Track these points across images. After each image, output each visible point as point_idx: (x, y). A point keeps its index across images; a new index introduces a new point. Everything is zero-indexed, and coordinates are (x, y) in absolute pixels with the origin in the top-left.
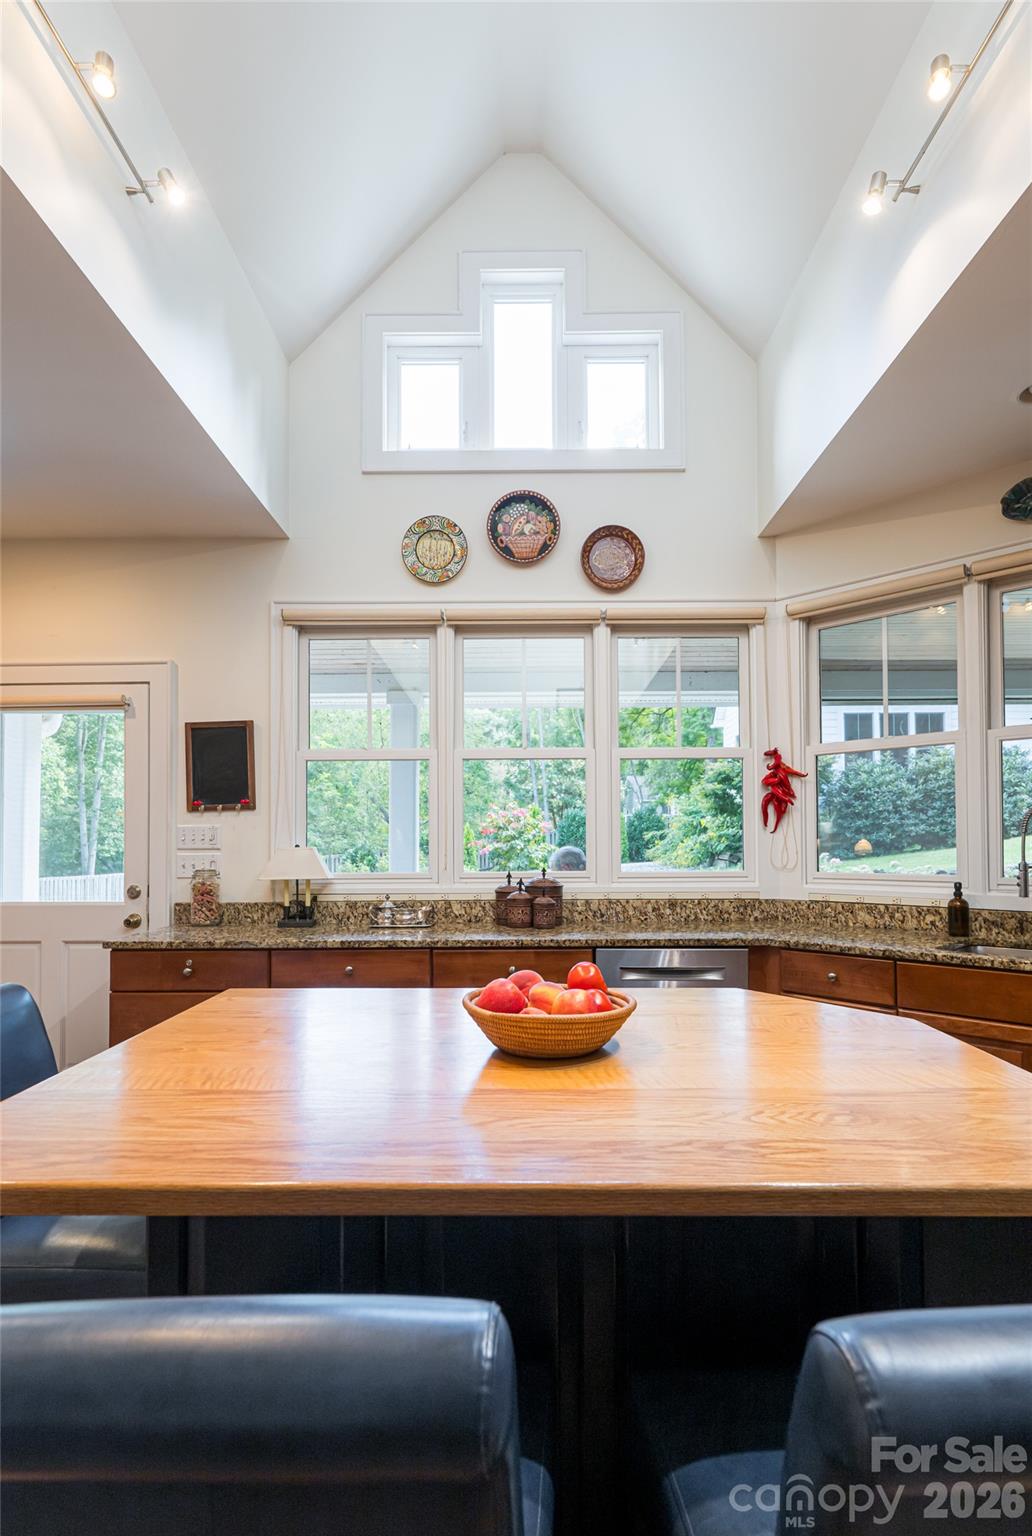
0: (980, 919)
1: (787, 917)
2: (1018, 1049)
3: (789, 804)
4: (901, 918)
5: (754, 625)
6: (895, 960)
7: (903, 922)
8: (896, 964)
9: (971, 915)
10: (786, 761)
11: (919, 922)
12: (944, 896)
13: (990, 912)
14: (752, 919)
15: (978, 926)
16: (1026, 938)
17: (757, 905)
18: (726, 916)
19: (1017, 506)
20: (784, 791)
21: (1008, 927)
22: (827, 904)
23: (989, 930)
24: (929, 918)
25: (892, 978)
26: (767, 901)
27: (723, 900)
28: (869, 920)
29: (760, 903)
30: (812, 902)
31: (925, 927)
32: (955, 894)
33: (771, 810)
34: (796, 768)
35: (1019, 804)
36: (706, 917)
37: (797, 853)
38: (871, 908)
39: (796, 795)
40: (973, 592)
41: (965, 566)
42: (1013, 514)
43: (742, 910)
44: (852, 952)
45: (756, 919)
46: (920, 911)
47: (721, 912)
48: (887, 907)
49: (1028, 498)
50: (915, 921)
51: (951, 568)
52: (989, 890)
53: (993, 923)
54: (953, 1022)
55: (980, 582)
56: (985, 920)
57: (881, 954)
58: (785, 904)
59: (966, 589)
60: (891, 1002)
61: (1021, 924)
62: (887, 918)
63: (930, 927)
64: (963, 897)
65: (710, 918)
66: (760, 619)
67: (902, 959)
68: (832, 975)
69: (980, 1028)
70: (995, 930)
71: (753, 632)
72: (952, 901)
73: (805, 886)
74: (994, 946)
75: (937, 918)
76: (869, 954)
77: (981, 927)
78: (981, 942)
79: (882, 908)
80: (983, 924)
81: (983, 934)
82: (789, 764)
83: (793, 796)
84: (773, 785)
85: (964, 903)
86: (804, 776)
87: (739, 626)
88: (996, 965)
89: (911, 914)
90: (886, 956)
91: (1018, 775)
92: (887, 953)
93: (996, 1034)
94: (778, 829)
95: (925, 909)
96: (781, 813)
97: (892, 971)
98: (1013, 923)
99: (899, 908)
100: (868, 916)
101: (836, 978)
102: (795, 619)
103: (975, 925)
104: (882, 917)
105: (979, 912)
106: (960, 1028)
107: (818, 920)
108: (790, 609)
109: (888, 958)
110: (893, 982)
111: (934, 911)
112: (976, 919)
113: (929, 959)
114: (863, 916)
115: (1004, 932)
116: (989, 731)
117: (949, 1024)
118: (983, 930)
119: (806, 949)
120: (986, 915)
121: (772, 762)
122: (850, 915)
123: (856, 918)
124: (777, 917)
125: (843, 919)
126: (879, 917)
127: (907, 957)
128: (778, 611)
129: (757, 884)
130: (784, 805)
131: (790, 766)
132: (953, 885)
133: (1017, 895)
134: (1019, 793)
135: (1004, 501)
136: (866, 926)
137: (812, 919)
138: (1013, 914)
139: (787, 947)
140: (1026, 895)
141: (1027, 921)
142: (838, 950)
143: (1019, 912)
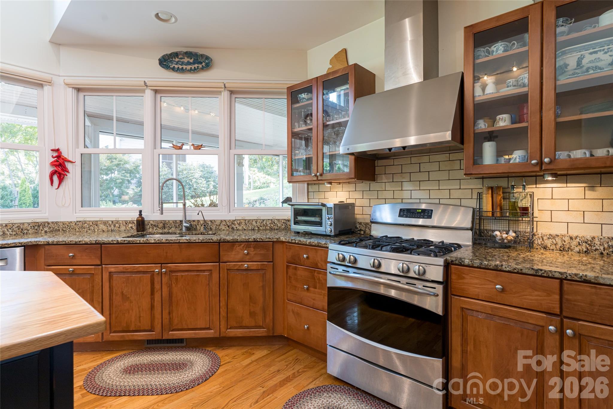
0: (150, 224)
1: (64, 229)
2: (149, 274)
3: (65, 176)
4: (119, 226)
5: (46, 85)
6: (101, 244)
7: (119, 228)
8: (101, 246)
9: (146, 223)
10: (65, 154)
11: (126, 227)
12: (135, 216)
13: (153, 221)
14: (43, 232)
15: (149, 227)
16: (166, 230)
17: (46, 225)
18: (25, 231)
19: (164, 63)
20: (62, 169)
21: (159, 227)
22: (85, 222)
23: (153, 228)
24: (130, 225)
25: (100, 252)
26: (52, 222)
27: (23, 224)
28: (105, 228)
29: (48, 223)
30: (77, 221)
31: (129, 229)
32: (139, 215)
33: (55, 178)
34: (70, 159)
35: (210, 185)
36: (11, 233)
37: (70, 199)
38: (105, 223)
39: (70, 171)
40: (149, 94)
41: (145, 81)
42: (163, 66)
43: (36, 228)
44: (81, 243)
45: (46, 232)
46: (126, 223)
47: (22, 230)
48: (112, 222)
49: (169, 61)
50: (124, 227)
51: (140, 82)
52: (154, 213)
53: (154, 225)
54: (125, 267)
55: (151, 90)
56: (151, 225)
57: (94, 242)
58: (64, 223)
59: (146, 91)
60: (99, 263)
61: (164, 225)
62: (112, 226)
63: (130, 229)
64: (142, 216)
65: (14, 233)
66: (50, 83)
67: (104, 244)
68: (71, 254)
69: (135, 268)
70: (155, 228)
71: (46, 88)
72: (138, 218)
73: (75, 214)
74: (153, 234)
75: (133, 225)
76: (89, 243)
77: (150, 227)
78: (149, 233)
79: (110, 222)
80: (150, 226)
81: (151, 230)
82: (66, 156)
83: (68, 172)
84: (56, 166)
85: (143, 218)
86: (73, 163)
87: (38, 84)
88: (141, 242)
89: (123, 224)
90: (97, 243)
91: (210, 175)
92: (97, 242)
93: (141, 269)
94: (61, 187)
95: (128, 221)
96: (61, 180)
97: (99, 250)
98: (161, 225)
99: (118, 222)
100: (104, 226)
101: (73, 256)
102: (70, 87)
103: (148, 227)
104: (110, 226)
105: (149, 222)
106: (128, 269)
107: (80, 230)
108: (66, 81)
109: (98, 244)
110: (100, 254)
111: (132, 222)
112: (148, 225)
113: (115, 242)
114: (102, 227)
115: (158, 229)
116: (155, 150)
117: (123, 268)
118: (151, 228)
119: (58, 244)
120: (151, 222)
121: (55, 154)
122: (96, 227)
123: (98, 227)
124: (59, 230)
125: (93, 228)
126: (109, 226)
127: (106, 242)
128: (61, 80)
129: (47, 215)
130: (62, 176)
131: (67, 157)
132: (138, 211)
133: (159, 214)
134: (210, 181)
135: (160, 60)
136: (103, 231)
137: (77, 230)
138: (161, 222)
139: (48, 244)
140: (162, 214)
141: (166, 224)
142: (74, 242)
143: (163, 221)
